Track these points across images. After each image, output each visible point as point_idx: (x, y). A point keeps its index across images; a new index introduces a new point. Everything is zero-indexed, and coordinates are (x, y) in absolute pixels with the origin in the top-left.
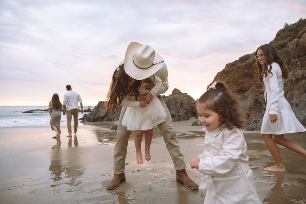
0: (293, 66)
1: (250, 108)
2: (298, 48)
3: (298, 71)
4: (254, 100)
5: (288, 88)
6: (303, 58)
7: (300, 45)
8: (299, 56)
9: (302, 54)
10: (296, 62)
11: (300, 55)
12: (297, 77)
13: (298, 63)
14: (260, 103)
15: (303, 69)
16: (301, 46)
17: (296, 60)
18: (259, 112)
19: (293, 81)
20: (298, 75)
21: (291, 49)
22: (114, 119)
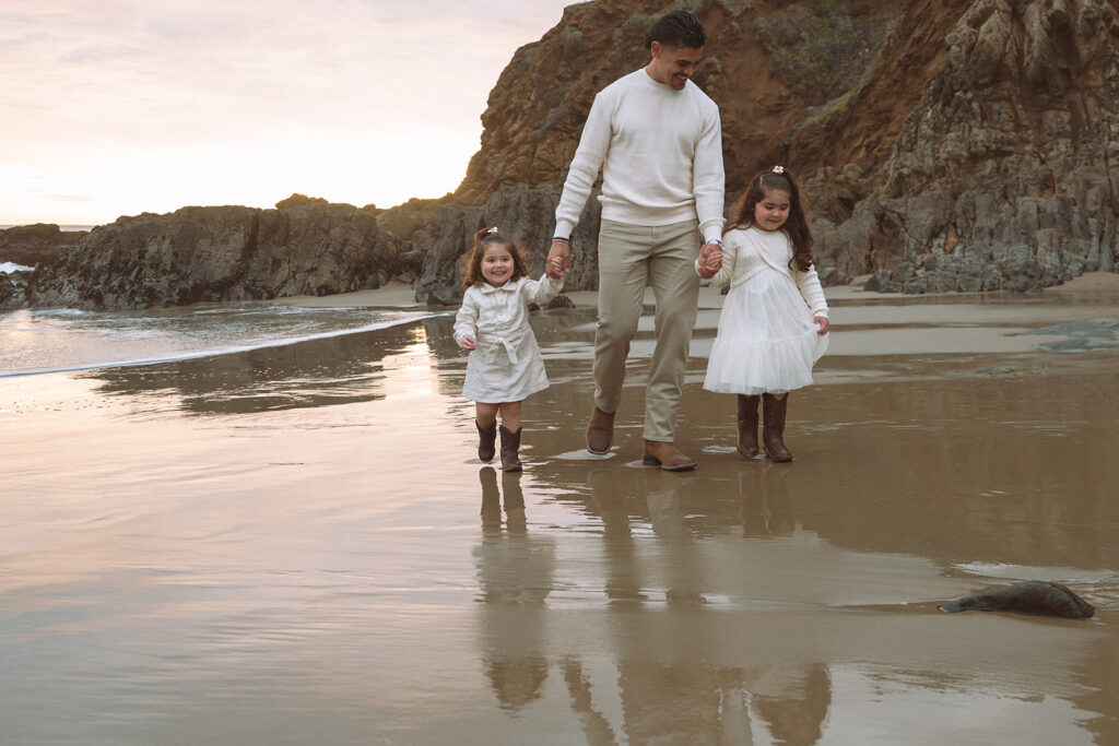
0: (960, 113)
1: (872, 240)
2: (973, 58)
3: (975, 131)
4: (876, 216)
5: (953, 182)
6: (986, 91)
7: (979, 53)
8: (977, 87)
9: (986, 80)
10: (970, 102)
11: (981, 82)
12: (973, 149)
13: (975, 105)
14: (891, 224)
15: (985, 124)
16: (983, 57)
17: (970, 95)
18: (894, 252)
19: (962, 161)
20: (976, 143)
21: (956, 58)
22: (282, 292)
